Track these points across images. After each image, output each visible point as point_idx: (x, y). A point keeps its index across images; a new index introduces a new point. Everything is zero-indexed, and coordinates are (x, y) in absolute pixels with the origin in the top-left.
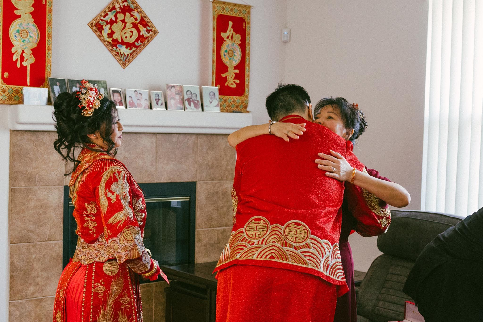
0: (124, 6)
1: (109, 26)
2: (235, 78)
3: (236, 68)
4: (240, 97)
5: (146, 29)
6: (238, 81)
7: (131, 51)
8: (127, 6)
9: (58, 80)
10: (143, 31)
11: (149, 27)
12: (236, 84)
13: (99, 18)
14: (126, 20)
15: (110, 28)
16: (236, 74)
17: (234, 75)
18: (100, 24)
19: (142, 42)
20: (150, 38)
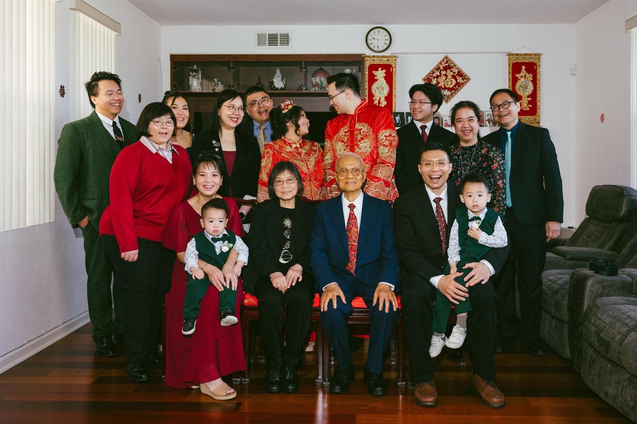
0: (446, 66)
1: (436, 79)
2: (528, 104)
3: (528, 97)
4: (533, 117)
5: (461, 78)
6: (530, 106)
7: (451, 93)
8: (448, 65)
9: (399, 113)
10: (460, 80)
11: (464, 77)
12: (529, 107)
13: (429, 75)
14: (447, 75)
15: (437, 80)
16: (528, 101)
17: (527, 102)
18: (430, 79)
19: (459, 86)
20: (464, 84)
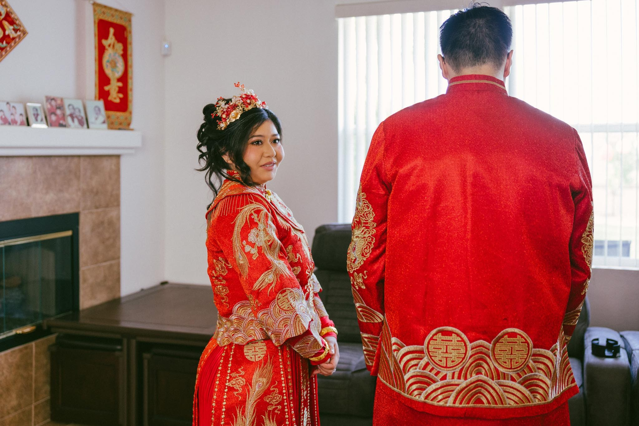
2: (118, 92)
3: (119, 80)
4: (124, 113)
11: (17, 25)
12: (120, 98)
16: (119, 87)
17: (117, 89)
19: (8, 43)
20: (17, 40)
